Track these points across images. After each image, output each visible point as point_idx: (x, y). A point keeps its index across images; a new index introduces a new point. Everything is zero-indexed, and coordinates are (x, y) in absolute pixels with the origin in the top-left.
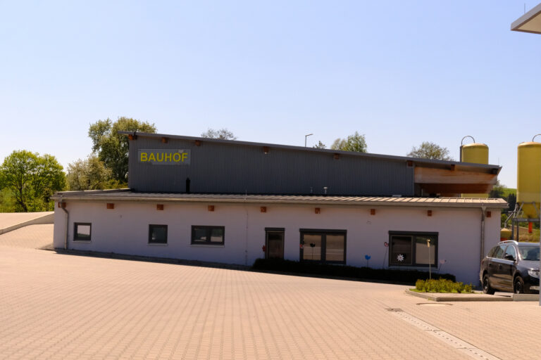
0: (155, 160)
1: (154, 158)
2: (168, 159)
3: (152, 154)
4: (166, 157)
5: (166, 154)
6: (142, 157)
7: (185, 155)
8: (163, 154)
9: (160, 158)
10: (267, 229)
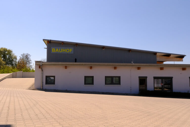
0: (58, 52)
1: (58, 51)
2: (64, 51)
3: (57, 49)
4: (63, 50)
5: (63, 49)
6: (53, 50)
7: (71, 50)
8: (62, 49)
9: (61, 51)
10: (139, 77)
